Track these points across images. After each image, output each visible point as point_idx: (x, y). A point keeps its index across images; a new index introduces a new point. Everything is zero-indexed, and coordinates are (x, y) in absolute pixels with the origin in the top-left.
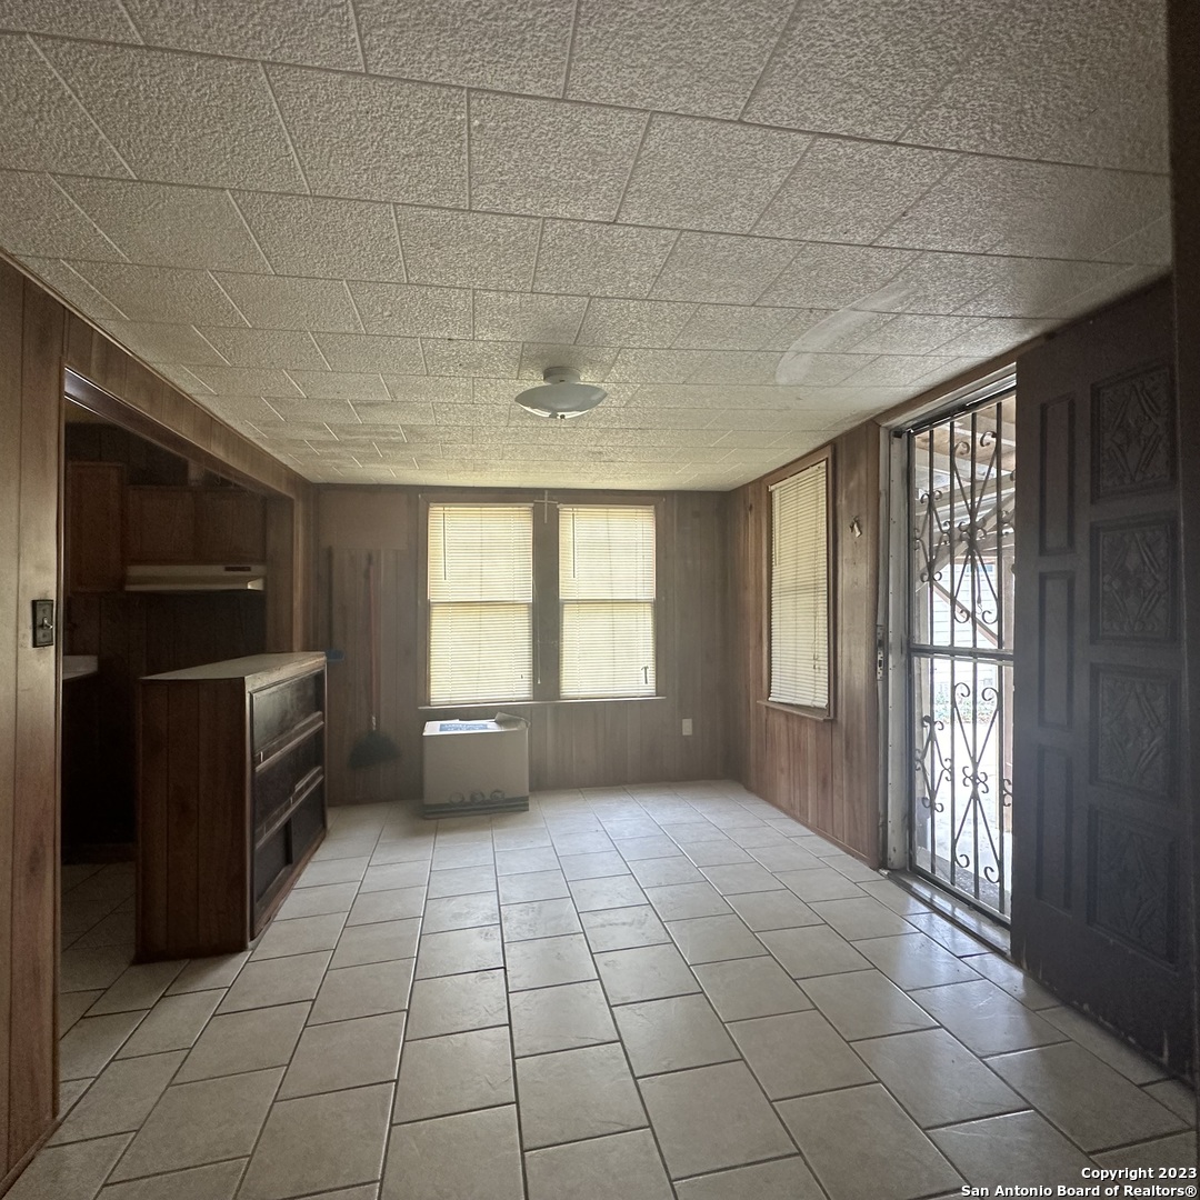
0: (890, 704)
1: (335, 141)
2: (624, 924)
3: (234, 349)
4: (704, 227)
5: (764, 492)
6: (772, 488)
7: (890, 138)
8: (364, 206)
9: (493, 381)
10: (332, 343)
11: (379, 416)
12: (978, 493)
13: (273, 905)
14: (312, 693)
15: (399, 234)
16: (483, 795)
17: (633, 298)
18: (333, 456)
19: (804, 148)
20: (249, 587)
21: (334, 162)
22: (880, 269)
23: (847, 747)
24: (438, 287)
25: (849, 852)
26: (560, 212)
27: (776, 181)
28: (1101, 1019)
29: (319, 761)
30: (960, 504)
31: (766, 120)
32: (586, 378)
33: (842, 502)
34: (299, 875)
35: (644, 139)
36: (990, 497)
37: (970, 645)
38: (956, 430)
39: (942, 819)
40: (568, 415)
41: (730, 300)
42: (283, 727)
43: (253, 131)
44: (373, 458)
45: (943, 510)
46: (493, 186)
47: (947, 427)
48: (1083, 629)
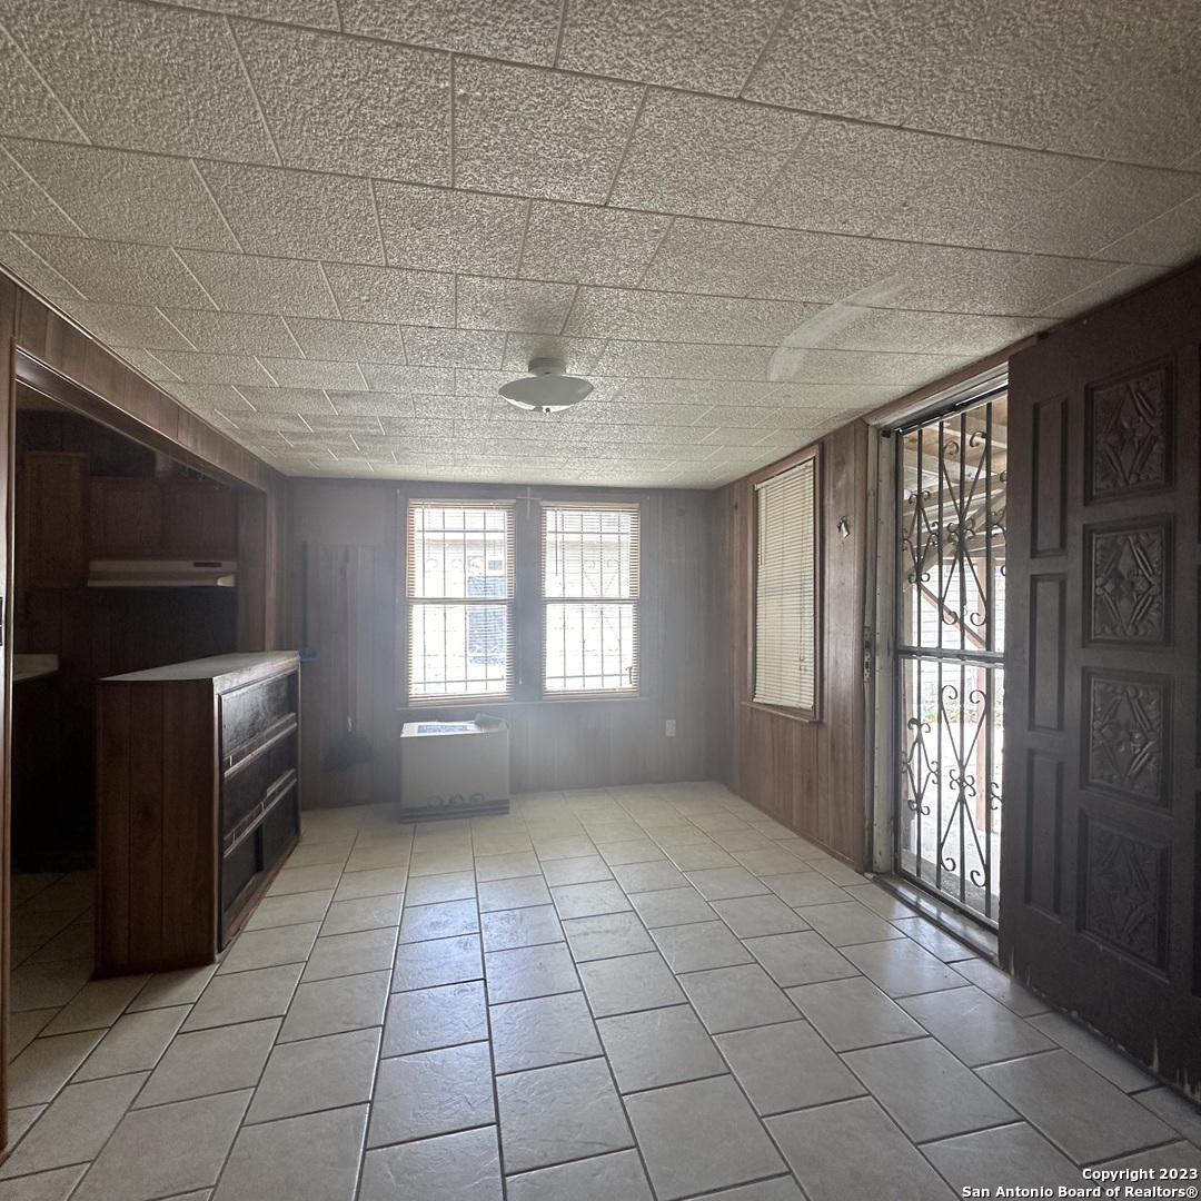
0: (877, 707)
1: (308, 107)
2: (607, 931)
3: (201, 333)
4: (699, 213)
5: (750, 490)
6: (759, 486)
7: (895, 122)
8: (339, 180)
9: (475, 372)
10: (307, 329)
11: (355, 407)
12: (967, 493)
13: (243, 914)
14: (286, 694)
15: (378, 212)
16: (462, 799)
17: (623, 287)
18: (308, 449)
19: (806, 130)
20: (219, 584)
21: (307, 131)
22: (877, 262)
23: (833, 750)
24: (419, 271)
25: (834, 856)
26: (549, 192)
27: (775, 165)
28: (1090, 1026)
29: (292, 763)
30: (949, 504)
31: (767, 98)
32: (573, 370)
33: (830, 502)
34: (270, 882)
35: (639, 114)
36: (980, 497)
37: (958, 647)
38: (945, 431)
39: (929, 822)
40: (554, 409)
41: (722, 291)
42: (254, 730)
43: (219, 94)
44: (351, 450)
45: (931, 510)
46: (478, 162)
47: (935, 427)
48: (1075, 632)
